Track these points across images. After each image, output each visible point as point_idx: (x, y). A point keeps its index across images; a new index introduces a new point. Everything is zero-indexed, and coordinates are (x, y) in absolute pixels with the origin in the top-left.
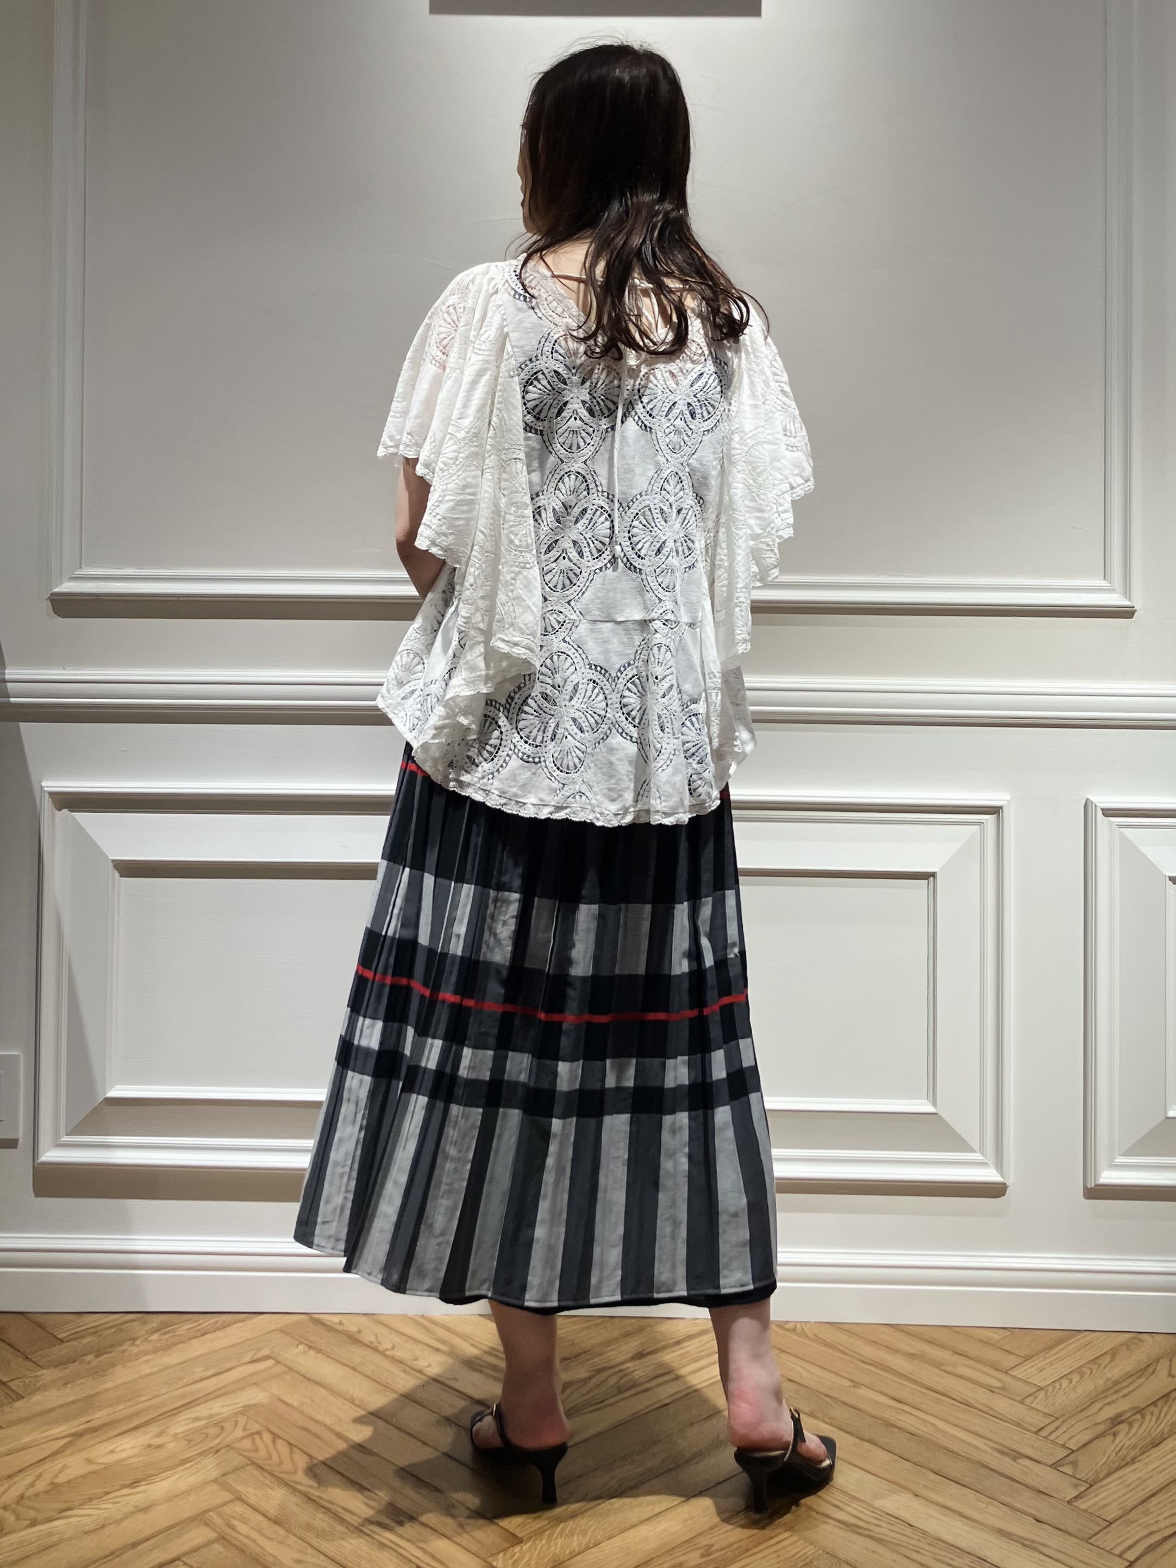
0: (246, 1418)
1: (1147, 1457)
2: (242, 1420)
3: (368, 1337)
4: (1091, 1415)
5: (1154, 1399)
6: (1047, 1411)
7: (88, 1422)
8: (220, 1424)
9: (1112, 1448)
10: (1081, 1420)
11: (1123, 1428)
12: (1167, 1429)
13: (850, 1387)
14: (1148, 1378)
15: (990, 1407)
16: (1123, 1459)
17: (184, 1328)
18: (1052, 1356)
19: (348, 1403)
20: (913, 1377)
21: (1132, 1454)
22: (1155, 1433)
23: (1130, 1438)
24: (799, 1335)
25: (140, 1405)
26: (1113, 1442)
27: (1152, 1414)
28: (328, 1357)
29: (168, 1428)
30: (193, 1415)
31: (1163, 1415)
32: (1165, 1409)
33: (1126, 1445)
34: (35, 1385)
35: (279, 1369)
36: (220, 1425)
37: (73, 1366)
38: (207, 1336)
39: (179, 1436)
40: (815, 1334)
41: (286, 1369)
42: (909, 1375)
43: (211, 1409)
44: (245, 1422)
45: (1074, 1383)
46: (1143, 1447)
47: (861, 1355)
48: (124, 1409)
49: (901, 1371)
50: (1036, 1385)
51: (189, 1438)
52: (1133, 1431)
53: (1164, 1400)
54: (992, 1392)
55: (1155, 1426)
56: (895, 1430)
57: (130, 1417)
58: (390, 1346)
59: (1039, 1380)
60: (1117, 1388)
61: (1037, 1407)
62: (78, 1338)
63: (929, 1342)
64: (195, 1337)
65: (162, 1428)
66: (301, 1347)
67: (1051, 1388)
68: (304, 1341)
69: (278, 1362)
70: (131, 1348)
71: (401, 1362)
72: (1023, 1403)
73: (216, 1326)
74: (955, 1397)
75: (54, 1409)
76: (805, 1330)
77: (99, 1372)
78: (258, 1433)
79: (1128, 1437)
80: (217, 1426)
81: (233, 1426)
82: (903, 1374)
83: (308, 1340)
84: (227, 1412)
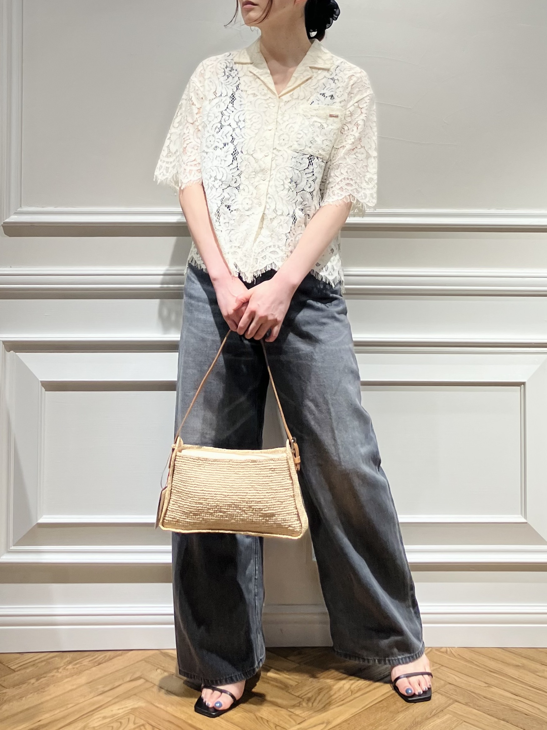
2: (132, 718)
7: (39, 721)
13: (485, 687)
17: (86, 662)
24: (449, 656)
25: (69, 710)
29: (88, 724)
30: (102, 715)
34: (3, 699)
35: (148, 685)
36: (118, 720)
37: (25, 685)
38: (101, 665)
40: (459, 655)
41: (153, 685)
42: (518, 679)
43: (112, 711)
47: (488, 667)
48: (59, 713)
56: (516, 712)
57: (64, 718)
62: (25, 668)
63: (526, 658)
64: (95, 666)
65: (85, 723)
66: (159, 671)
68: (160, 667)
69: (147, 681)
70: (57, 674)
73: (106, 658)
75: (17, 714)
76: (453, 652)
77: (40, 690)
78: (143, 725)
80: (117, 722)
81: (127, 722)
82: (514, 678)
83: (162, 666)
84: (121, 713)
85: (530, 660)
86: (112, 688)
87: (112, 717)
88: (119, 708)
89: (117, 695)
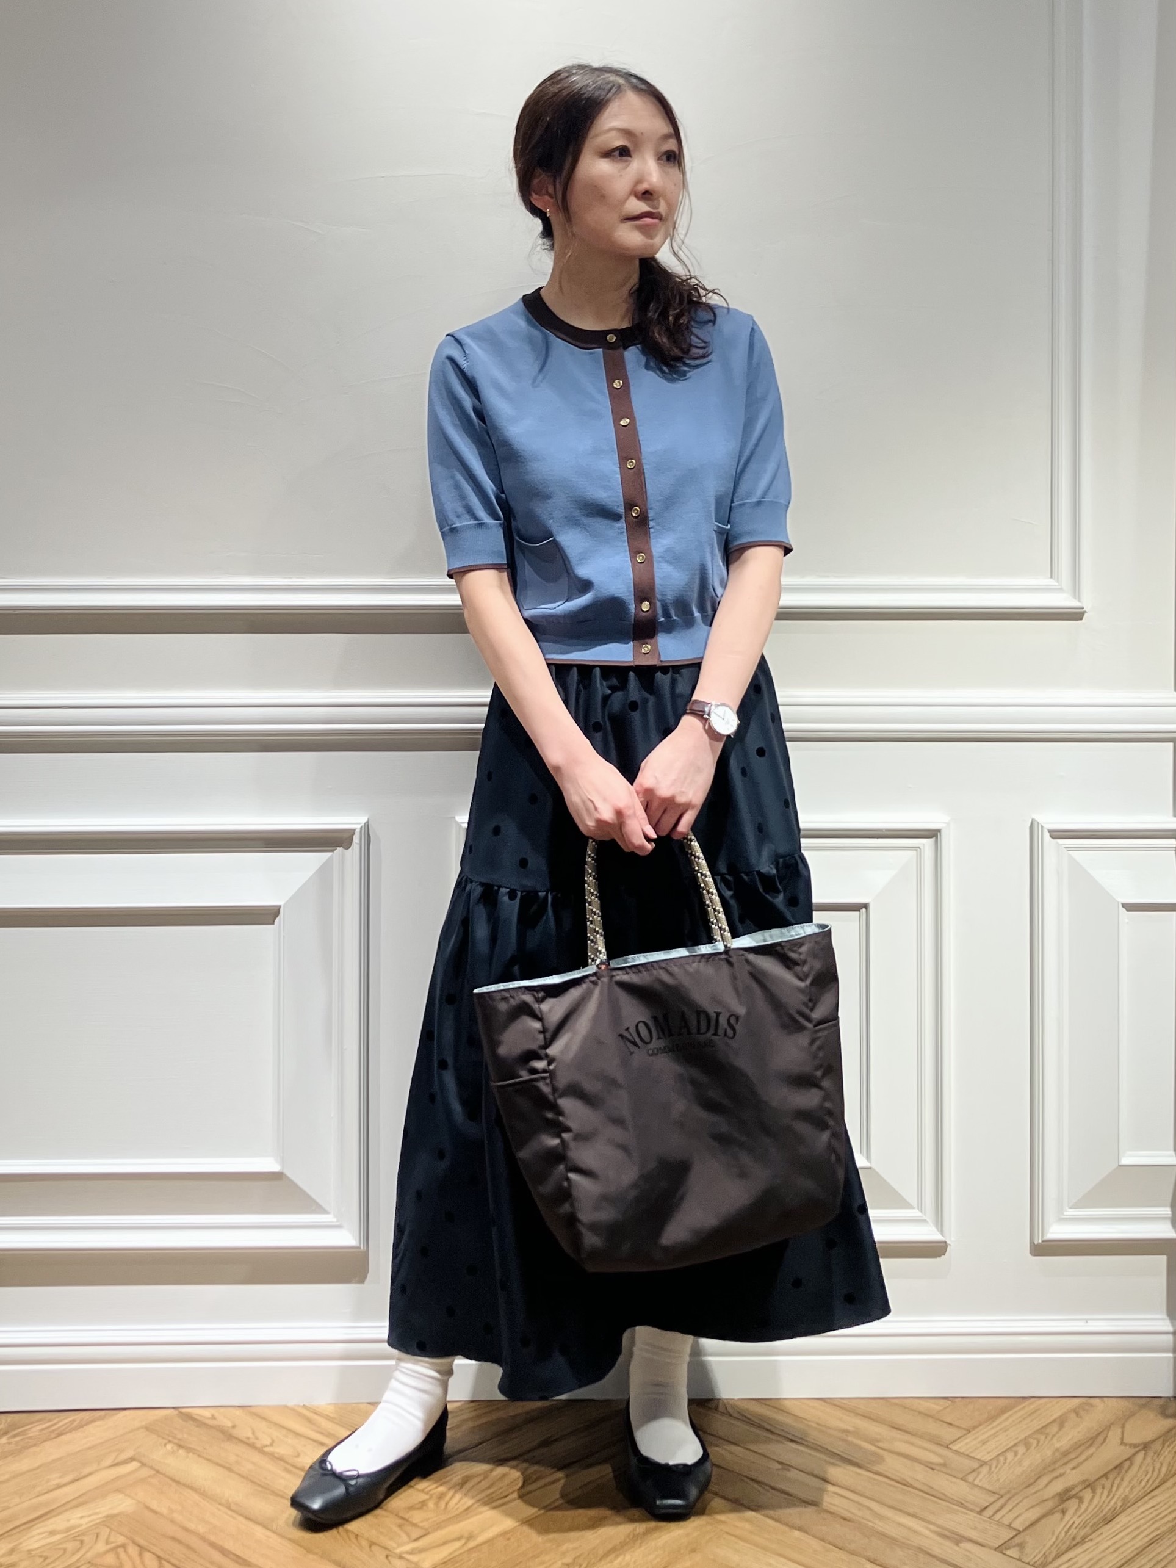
0: (108, 1530)
1: (1098, 1536)
2: (104, 1532)
3: (244, 1433)
4: (1039, 1491)
5: (1106, 1471)
6: (991, 1489)
8: (80, 1538)
9: (1062, 1526)
10: (1027, 1497)
11: (1072, 1504)
12: (1120, 1504)
14: (1097, 1449)
15: (932, 1488)
16: (1074, 1539)
17: (35, 1430)
18: (993, 1428)
19: (225, 1510)
20: (849, 1457)
21: (1082, 1533)
22: (1109, 1507)
23: (1080, 1516)
24: (722, 1414)
26: (1062, 1519)
27: (1103, 1488)
28: (199, 1456)
29: (20, 1543)
30: (50, 1528)
31: (1115, 1485)
32: (1117, 1482)
33: (1076, 1523)
35: (145, 1472)
36: (78, 1538)
38: (63, 1437)
39: (34, 1552)
40: (739, 1412)
41: (153, 1472)
43: (68, 1520)
44: (107, 1534)
45: (1019, 1456)
46: (1095, 1523)
47: (790, 1433)
49: (835, 1451)
50: (979, 1460)
51: (45, 1554)
52: (1084, 1507)
53: (1117, 1470)
54: (933, 1469)
55: (1108, 1500)
58: (268, 1443)
59: (983, 1455)
60: (1066, 1460)
61: (980, 1484)
63: (861, 1415)
64: (50, 1439)
65: (14, 1544)
66: (169, 1446)
67: (994, 1463)
68: (171, 1439)
69: (143, 1465)
71: (280, 1459)
72: (965, 1481)
73: (73, 1426)
74: (894, 1478)
76: (729, 1408)
78: (122, 1546)
79: (1078, 1514)
80: (76, 1540)
81: (95, 1538)
82: (836, 1454)
83: (175, 1438)
84: (86, 1524)
85: (873, 1420)
86: (77, 1478)
87: (67, 1532)
88: (83, 1514)
89: (81, 1492)
